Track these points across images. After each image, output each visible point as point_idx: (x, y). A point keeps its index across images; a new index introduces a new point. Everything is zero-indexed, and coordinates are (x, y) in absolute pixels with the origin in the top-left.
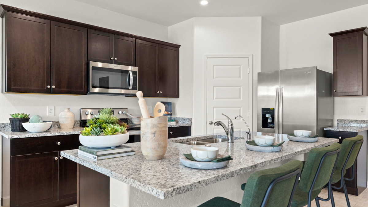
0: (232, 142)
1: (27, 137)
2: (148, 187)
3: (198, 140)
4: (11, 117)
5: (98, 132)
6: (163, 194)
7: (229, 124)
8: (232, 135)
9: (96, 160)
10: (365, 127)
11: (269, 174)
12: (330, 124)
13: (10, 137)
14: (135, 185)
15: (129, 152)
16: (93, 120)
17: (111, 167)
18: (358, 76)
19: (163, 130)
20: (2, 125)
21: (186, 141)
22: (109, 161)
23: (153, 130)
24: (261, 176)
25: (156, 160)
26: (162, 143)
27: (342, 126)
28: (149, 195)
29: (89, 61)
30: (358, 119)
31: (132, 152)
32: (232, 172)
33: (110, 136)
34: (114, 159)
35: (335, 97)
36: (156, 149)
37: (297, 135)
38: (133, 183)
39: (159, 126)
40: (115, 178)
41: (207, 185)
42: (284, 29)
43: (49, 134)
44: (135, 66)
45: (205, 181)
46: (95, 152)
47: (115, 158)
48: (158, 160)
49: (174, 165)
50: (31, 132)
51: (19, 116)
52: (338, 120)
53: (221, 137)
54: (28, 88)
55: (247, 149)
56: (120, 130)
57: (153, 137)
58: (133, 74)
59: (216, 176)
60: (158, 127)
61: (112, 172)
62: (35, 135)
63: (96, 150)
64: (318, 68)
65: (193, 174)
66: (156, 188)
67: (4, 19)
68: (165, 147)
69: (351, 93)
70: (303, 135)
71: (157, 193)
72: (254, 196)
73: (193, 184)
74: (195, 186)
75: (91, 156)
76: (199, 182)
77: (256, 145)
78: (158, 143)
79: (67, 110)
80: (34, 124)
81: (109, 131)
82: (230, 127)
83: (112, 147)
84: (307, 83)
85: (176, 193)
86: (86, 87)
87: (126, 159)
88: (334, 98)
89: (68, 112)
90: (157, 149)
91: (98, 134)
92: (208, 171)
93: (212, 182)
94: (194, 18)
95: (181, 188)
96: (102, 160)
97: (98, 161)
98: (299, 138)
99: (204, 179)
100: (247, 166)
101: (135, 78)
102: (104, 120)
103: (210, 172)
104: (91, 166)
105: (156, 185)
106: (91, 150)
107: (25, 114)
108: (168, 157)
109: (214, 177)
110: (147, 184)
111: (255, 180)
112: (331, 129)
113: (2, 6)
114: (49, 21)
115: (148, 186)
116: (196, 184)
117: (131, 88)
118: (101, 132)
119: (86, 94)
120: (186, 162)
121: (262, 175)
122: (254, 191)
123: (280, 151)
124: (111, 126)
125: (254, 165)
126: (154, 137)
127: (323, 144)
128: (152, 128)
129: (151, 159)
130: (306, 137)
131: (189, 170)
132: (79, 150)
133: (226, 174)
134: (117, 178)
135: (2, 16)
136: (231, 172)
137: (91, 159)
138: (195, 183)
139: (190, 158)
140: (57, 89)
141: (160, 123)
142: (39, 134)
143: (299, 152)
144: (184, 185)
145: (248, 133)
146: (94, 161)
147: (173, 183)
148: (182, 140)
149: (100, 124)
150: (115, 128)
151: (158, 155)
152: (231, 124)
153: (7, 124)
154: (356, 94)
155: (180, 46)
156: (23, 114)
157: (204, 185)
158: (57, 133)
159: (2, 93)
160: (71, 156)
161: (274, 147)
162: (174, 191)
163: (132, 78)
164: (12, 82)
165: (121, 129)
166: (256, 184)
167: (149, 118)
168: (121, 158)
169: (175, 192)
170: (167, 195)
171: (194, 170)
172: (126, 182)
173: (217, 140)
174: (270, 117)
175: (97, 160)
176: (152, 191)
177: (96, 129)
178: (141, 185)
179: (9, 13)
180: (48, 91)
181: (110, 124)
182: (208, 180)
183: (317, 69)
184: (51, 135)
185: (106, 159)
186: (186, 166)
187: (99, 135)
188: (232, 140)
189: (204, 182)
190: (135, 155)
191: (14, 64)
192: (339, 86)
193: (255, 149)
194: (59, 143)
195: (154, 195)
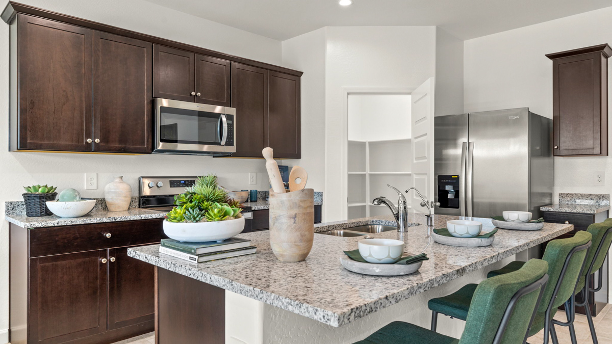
0: (406, 231)
1: (56, 225)
2: (307, 306)
3: (344, 229)
4: (26, 192)
5: (198, 216)
6: (337, 319)
7: (400, 201)
8: (405, 220)
9: (196, 262)
10: (604, 206)
11: (509, 282)
12: (547, 201)
13: (28, 225)
14: (280, 303)
15: (247, 249)
16: (186, 195)
17: (227, 275)
18: (594, 122)
19: (308, 211)
20: (9, 205)
21: (325, 230)
22: (218, 264)
23: (293, 212)
24: (499, 286)
25: (296, 262)
26: (307, 233)
27: (568, 204)
28: (311, 321)
29: (155, 98)
30: (592, 193)
31: (252, 248)
32: (432, 280)
33: (217, 222)
34: (226, 260)
35: (556, 157)
36: (297, 244)
37: (508, 219)
38: (275, 300)
39: (302, 204)
40: (239, 292)
41: (397, 302)
42: (471, 45)
43: (92, 220)
44: (231, 107)
45: (395, 296)
46: (194, 249)
47: (226, 258)
48: (299, 262)
49: (331, 270)
50: (60, 217)
51: (40, 190)
52: (560, 195)
53: (380, 222)
54: (55, 142)
55: (436, 242)
56: (232, 213)
57: (292, 223)
58: (227, 120)
59: (409, 287)
60: (300, 206)
61: (233, 283)
62: (69, 222)
63: (195, 247)
64: (532, 110)
65: (371, 284)
66: (321, 308)
67: (14, 26)
68: (310, 241)
69: (583, 151)
70: (518, 219)
71: (324, 317)
72: (487, 319)
73: (378, 301)
74: (381, 304)
75: (186, 256)
76: (387, 298)
77: (450, 235)
78: (301, 234)
79: (118, 180)
80: (67, 203)
81: (215, 215)
82: (402, 207)
83: (218, 241)
84: (513, 135)
85: (355, 316)
86: (150, 140)
87: (245, 260)
88: (553, 159)
89: (120, 182)
90: (299, 244)
91: (197, 219)
92: (393, 280)
93: (404, 297)
94: (326, 27)
95: (361, 307)
96: (206, 262)
97: (200, 265)
98: (513, 223)
99: (392, 292)
100: (451, 271)
101: (230, 127)
102: (205, 196)
103: (395, 280)
104: (190, 272)
105: (319, 303)
106: (186, 246)
107: (49, 186)
108: (313, 257)
109: (408, 289)
110: (303, 302)
111: (490, 292)
112: (551, 209)
113: (13, 5)
114: (90, 30)
115: (305, 305)
116: (382, 301)
117: (223, 142)
118: (202, 216)
119: (151, 153)
120: (354, 265)
121: (501, 284)
122: (489, 312)
123: (491, 245)
124: (216, 206)
125: (461, 269)
126: (295, 223)
127: (553, 234)
128: (291, 208)
129: (289, 260)
130: (523, 222)
131: (360, 277)
132: (162, 246)
133: (423, 284)
134: (242, 292)
135: (9, 22)
136: (430, 280)
137: (185, 261)
138: (380, 299)
139: (356, 258)
140: (102, 144)
141: (304, 201)
142: (75, 219)
143: (520, 246)
144: (366, 303)
145: (428, 216)
146: (193, 264)
147: (345, 300)
148: (319, 228)
149: (199, 203)
150: (224, 209)
151: (301, 253)
152: (404, 202)
153: (18, 204)
154: (591, 152)
155: (302, 73)
156: (46, 186)
157: (393, 301)
158: (106, 218)
159: (10, 150)
160: (149, 257)
161: (482, 239)
162: (352, 312)
163: (225, 126)
164: (28, 133)
165: (234, 211)
166: (492, 299)
167: (284, 193)
168: (236, 259)
169: (353, 314)
170: (342, 319)
171: (368, 278)
172: (261, 298)
173: (374, 228)
174: (452, 190)
175: (198, 263)
176: (313, 313)
177: (193, 211)
178: (293, 303)
179: (22, 16)
180: (88, 148)
181: (216, 203)
182: (399, 294)
183: (529, 112)
184: (95, 222)
185: (211, 261)
186: (351, 272)
187: (199, 220)
188: (405, 227)
189: (393, 297)
190: (256, 253)
191: (32, 103)
192: (562, 139)
193: (451, 243)
194: (108, 235)
195: (319, 320)
